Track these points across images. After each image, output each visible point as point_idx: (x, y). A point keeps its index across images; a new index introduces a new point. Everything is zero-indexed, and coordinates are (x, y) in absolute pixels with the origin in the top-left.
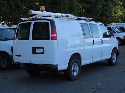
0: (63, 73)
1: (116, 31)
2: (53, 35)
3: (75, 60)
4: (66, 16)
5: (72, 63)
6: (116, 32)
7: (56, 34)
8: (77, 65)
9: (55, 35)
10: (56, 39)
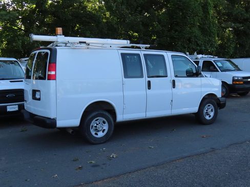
0: (71, 131)
1: (219, 67)
2: (49, 73)
3: (97, 113)
4: (81, 42)
5: (91, 117)
6: (219, 70)
7: (56, 71)
8: (105, 121)
9: (53, 73)
10: (55, 79)
